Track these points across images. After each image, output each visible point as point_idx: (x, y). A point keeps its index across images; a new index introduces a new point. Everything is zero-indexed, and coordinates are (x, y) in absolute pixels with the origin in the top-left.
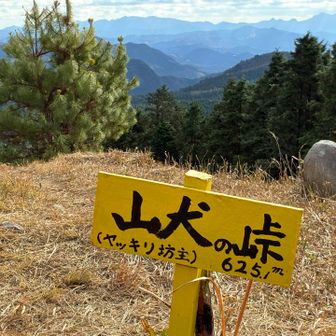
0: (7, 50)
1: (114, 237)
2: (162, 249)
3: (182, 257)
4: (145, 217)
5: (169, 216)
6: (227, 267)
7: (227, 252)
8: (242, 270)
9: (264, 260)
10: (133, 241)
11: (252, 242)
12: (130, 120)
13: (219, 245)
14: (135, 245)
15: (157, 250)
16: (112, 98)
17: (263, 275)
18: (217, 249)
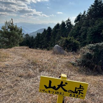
0: (2, 28)
1: (44, 90)
2: (56, 92)
3: (61, 94)
4: (52, 86)
5: (58, 85)
6: (71, 96)
7: (71, 93)
8: (74, 96)
9: (79, 94)
10: (49, 91)
11: (77, 90)
12: (23, 40)
13: (69, 91)
14: (49, 92)
15: (55, 93)
16: (20, 36)
17: (79, 97)
18: (69, 92)
